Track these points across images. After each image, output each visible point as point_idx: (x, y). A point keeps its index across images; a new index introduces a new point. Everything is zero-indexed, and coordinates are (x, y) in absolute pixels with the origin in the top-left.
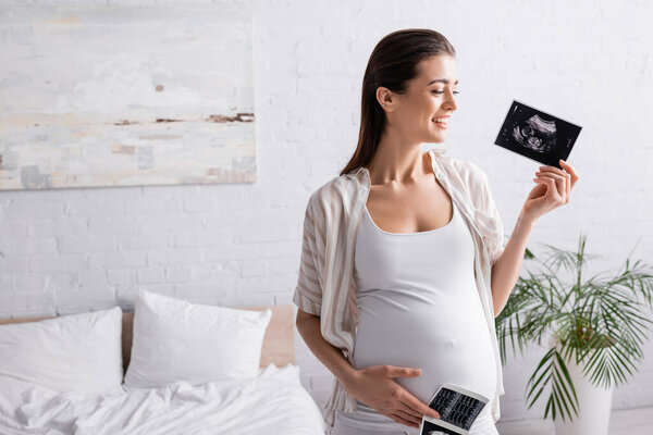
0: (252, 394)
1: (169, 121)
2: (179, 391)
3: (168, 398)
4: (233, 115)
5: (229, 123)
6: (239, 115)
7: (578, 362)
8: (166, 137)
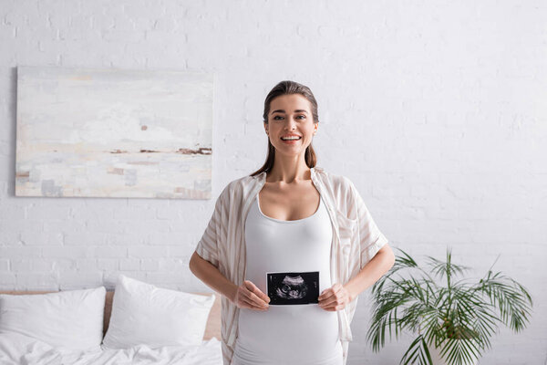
0: (193, 357)
1: (150, 151)
2: (140, 351)
3: (131, 355)
4: (196, 149)
5: (193, 155)
6: (201, 149)
7: (437, 347)
8: (146, 163)
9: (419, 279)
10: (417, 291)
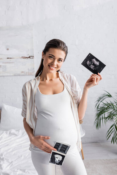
1: (10, 58)
2: (11, 132)
3: (8, 134)
4: (28, 56)
5: (27, 59)
6: (30, 56)
8: (10, 63)
9: (113, 101)
10: (112, 106)
